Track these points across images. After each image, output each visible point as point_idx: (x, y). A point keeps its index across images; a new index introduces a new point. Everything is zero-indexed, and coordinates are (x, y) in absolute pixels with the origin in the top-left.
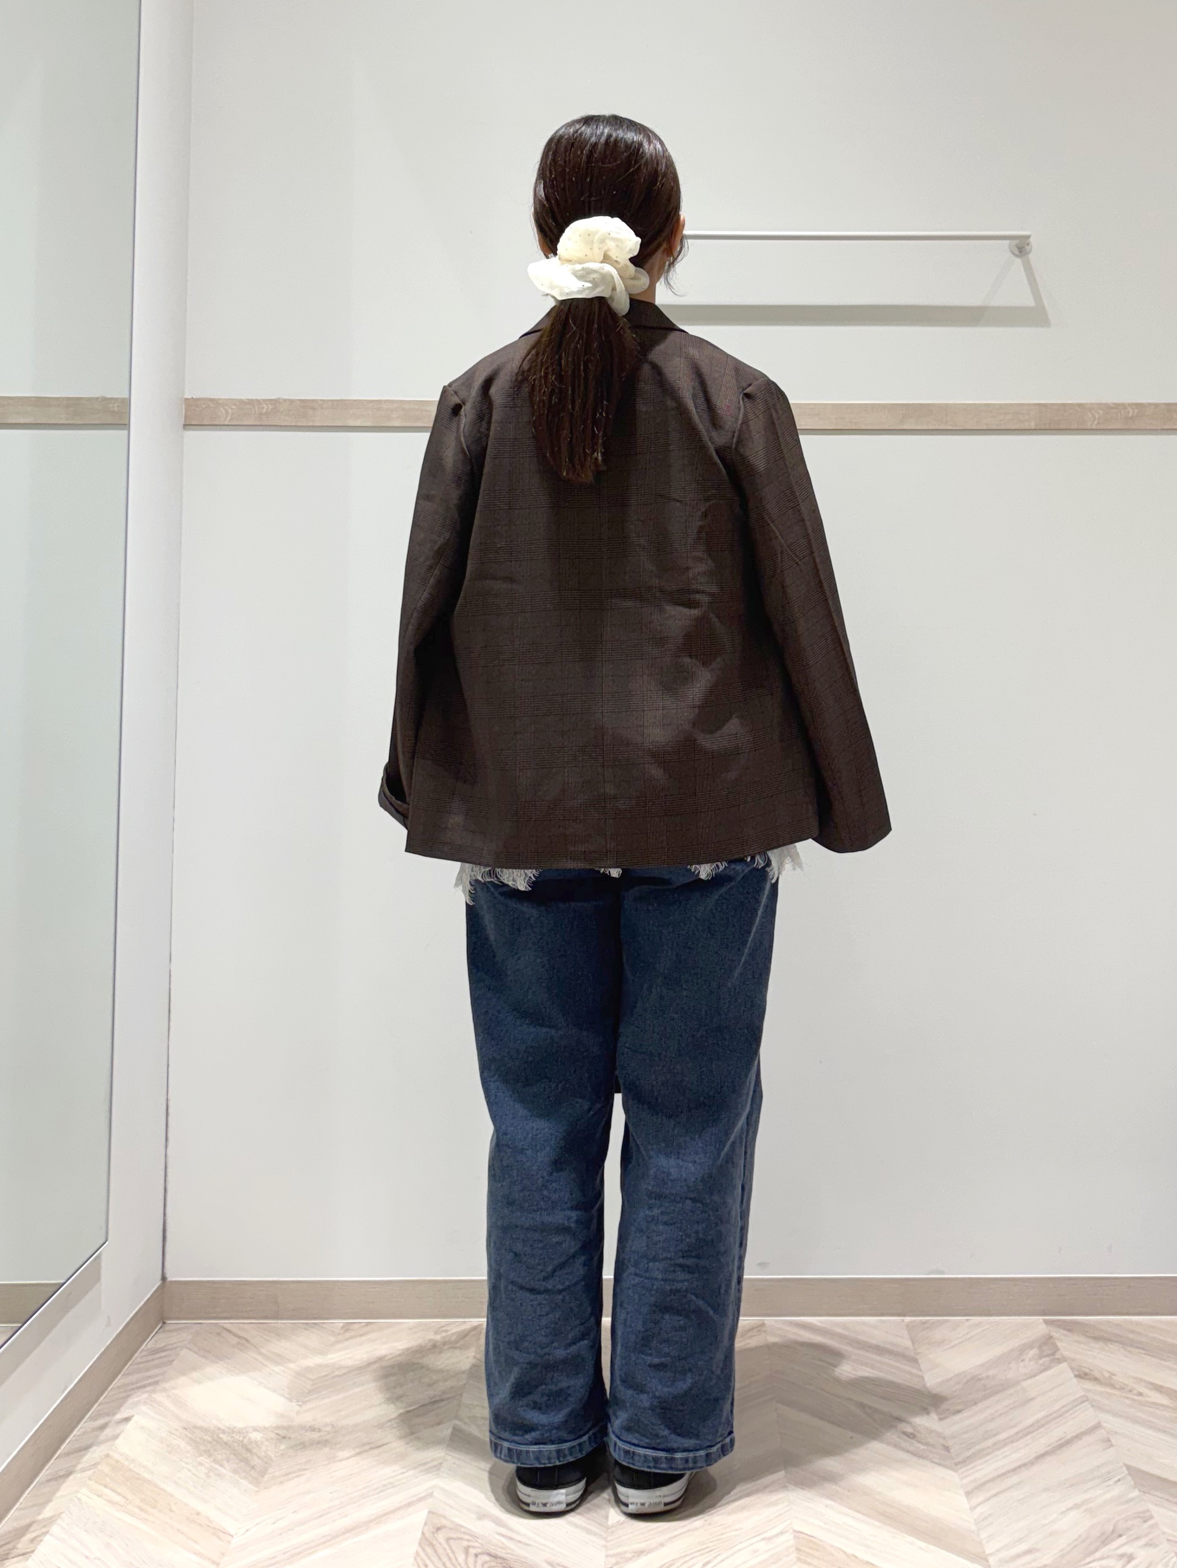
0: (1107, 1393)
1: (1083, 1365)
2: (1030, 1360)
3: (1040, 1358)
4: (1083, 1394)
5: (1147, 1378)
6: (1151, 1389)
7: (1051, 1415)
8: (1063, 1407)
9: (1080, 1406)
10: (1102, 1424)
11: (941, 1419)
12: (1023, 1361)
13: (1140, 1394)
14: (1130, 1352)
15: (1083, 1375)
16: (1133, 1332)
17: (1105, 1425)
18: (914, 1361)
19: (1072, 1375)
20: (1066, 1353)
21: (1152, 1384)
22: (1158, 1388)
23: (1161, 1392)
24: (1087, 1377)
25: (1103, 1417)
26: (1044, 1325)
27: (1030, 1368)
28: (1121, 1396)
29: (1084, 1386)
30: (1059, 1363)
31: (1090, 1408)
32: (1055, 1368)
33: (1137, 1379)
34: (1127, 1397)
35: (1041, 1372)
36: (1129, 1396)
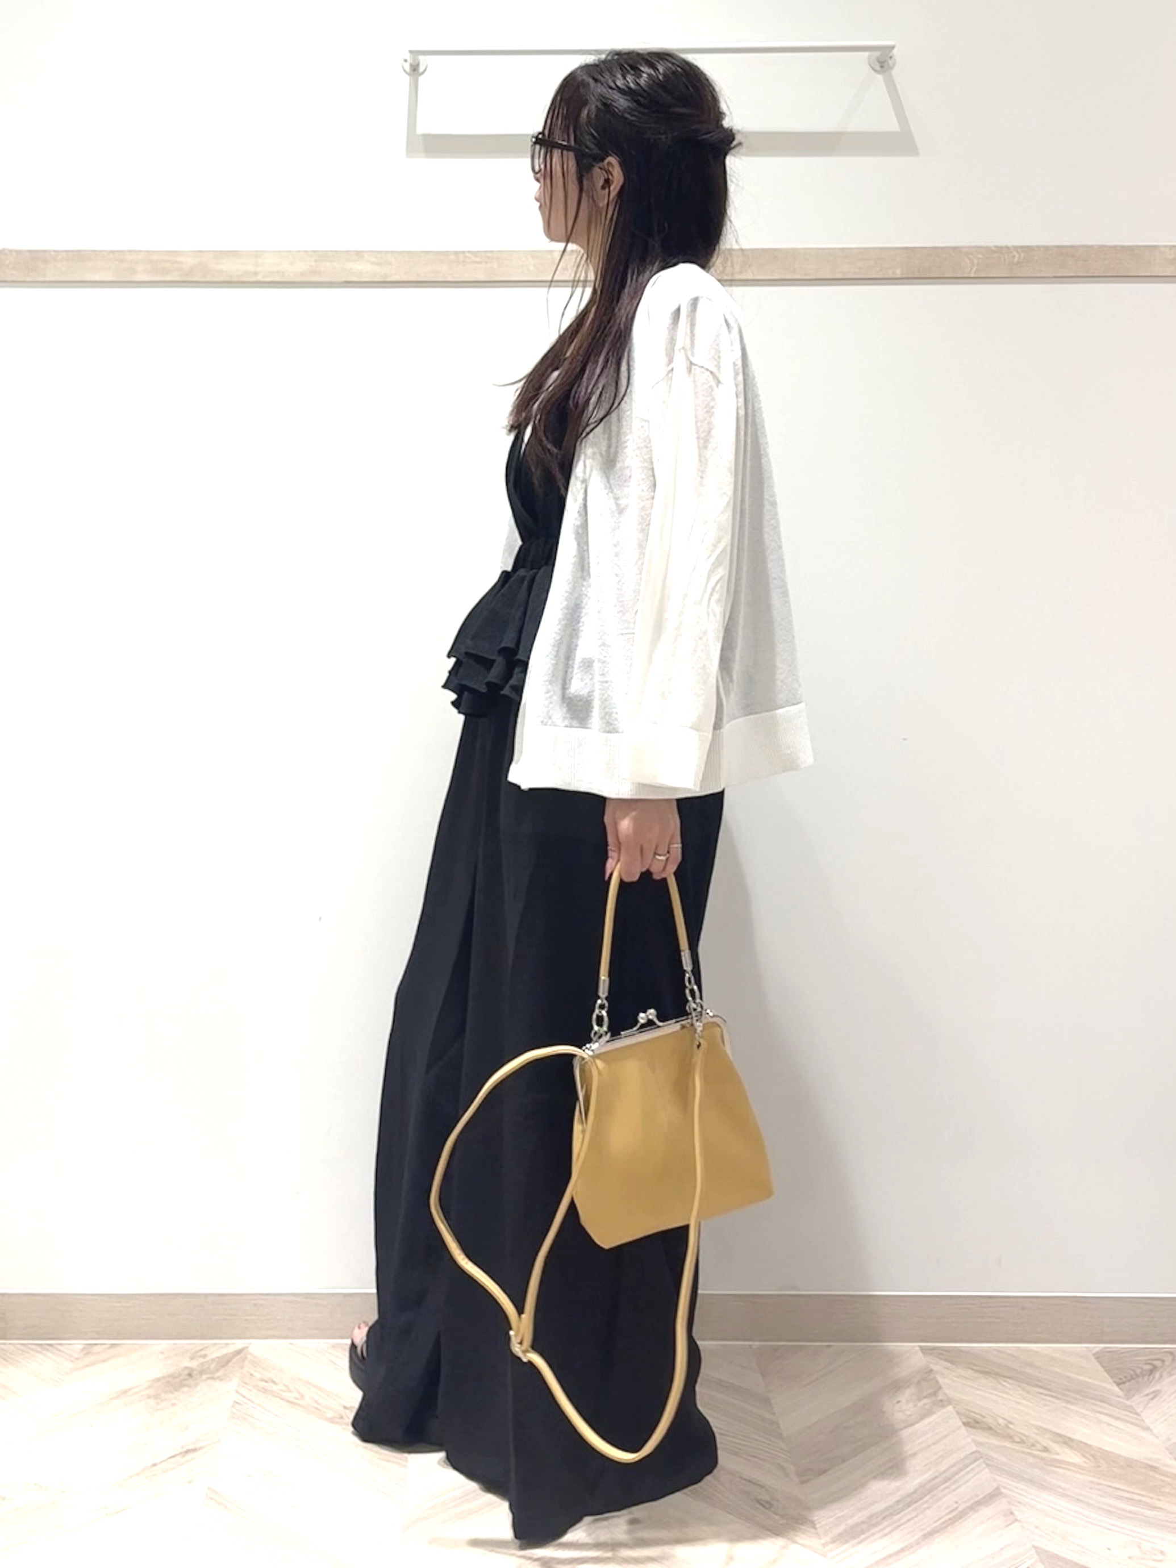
0: (1005, 1447)
1: (974, 1410)
2: (909, 1402)
3: (920, 1400)
4: (974, 1448)
5: (1054, 1430)
6: (1057, 1443)
7: (936, 1477)
8: (954, 1465)
11: (802, 1482)
12: (898, 1402)
13: (1046, 1449)
14: (1029, 1392)
15: (973, 1423)
16: (1029, 1364)
17: (1003, 1490)
18: (766, 1402)
19: (960, 1423)
20: (952, 1394)
21: (1057, 1434)
23: (1071, 1447)
24: (978, 1425)
25: (1003, 1480)
26: (921, 1355)
27: (908, 1413)
28: (1024, 1453)
29: (977, 1438)
30: (943, 1406)
31: (984, 1469)
32: (939, 1413)
33: (1038, 1428)
34: (1030, 1454)
35: (923, 1417)
36: (1033, 1452)
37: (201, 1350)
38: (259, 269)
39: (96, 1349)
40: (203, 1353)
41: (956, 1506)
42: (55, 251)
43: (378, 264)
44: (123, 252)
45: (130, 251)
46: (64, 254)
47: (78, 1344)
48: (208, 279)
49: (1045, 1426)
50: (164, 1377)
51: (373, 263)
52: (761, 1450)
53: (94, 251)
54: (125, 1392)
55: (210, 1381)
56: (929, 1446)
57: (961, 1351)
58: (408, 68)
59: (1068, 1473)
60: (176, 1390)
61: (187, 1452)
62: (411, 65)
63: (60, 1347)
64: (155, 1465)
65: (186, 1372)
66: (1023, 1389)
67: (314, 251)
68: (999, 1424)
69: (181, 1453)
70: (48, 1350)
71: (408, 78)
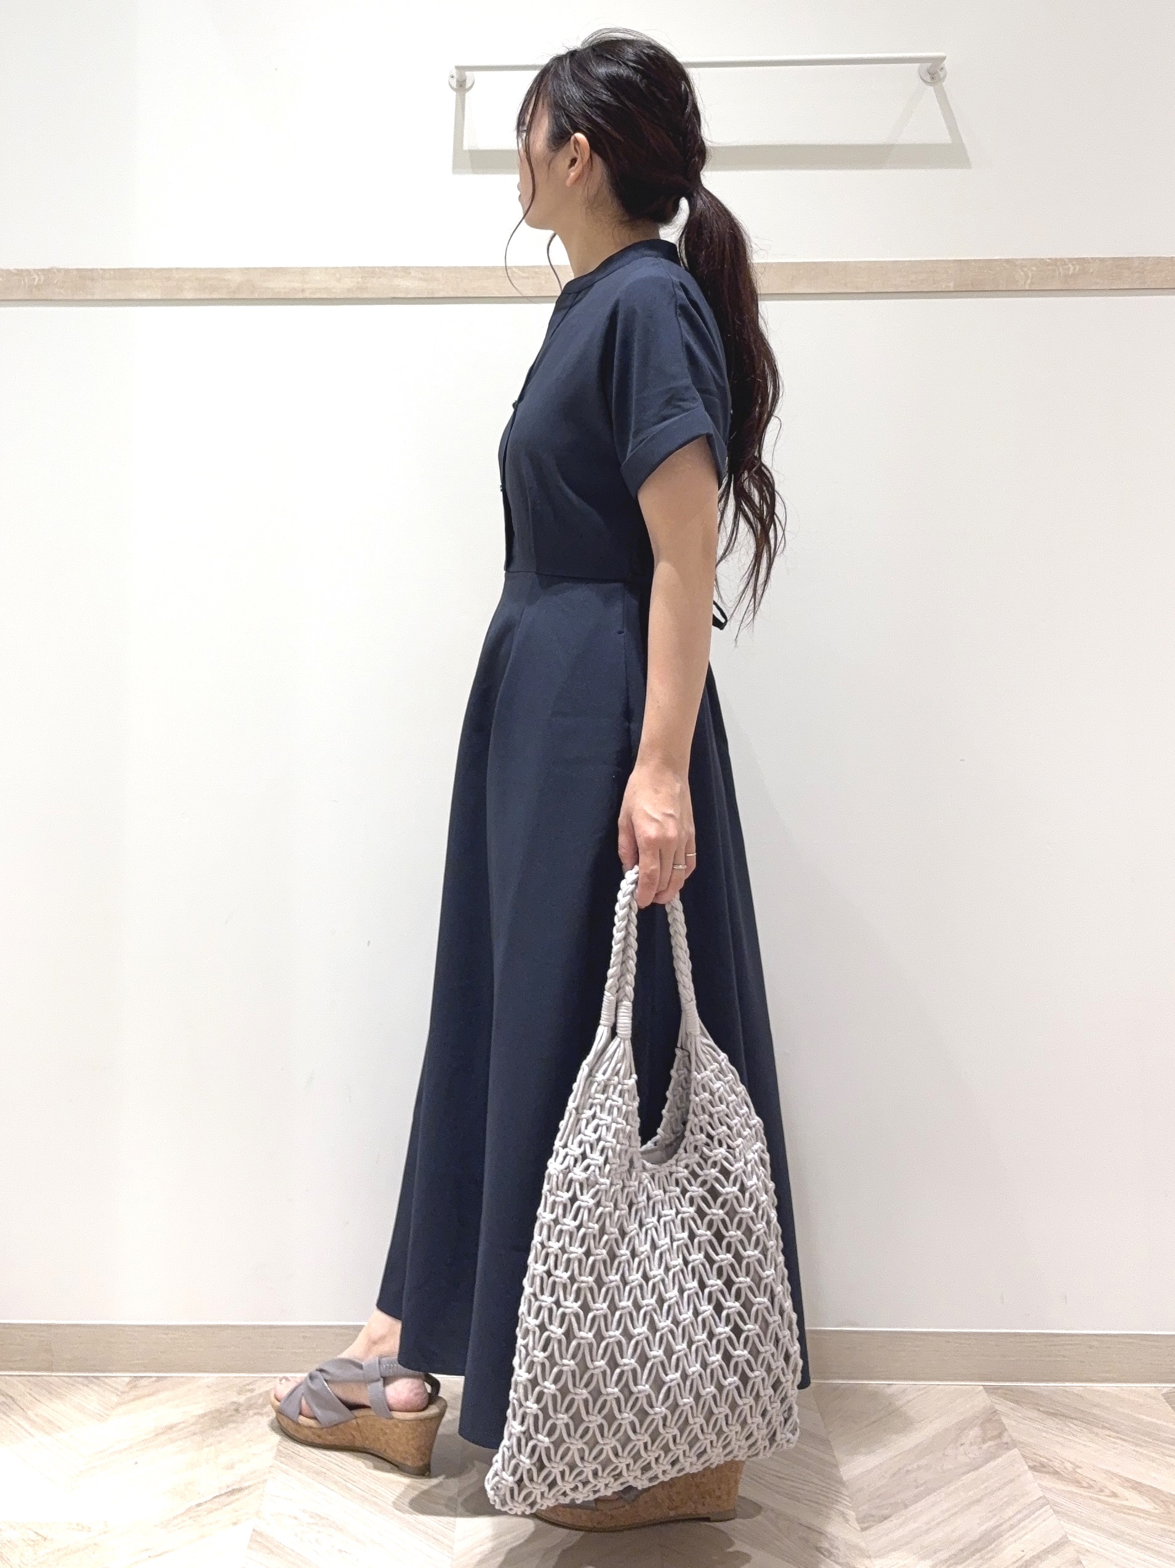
0: (1073, 1493)
1: (1040, 1453)
2: (971, 1444)
3: (984, 1441)
4: (1041, 1494)
5: (1123, 1474)
6: (1126, 1487)
7: (1001, 1525)
8: (1020, 1512)
9: (1038, 1513)
10: (1070, 1538)
11: (863, 1529)
12: (962, 1444)
13: (1114, 1495)
14: (1095, 1434)
15: (1039, 1468)
16: (1097, 1405)
17: (1074, 1539)
18: (826, 1444)
19: (1026, 1468)
20: (1014, 1435)
21: (1128, 1480)
22: (1137, 1487)
23: (1140, 1492)
24: (1045, 1470)
25: (1070, 1527)
26: (985, 1395)
27: (972, 1456)
28: (1091, 1498)
29: (1044, 1483)
30: (1008, 1449)
31: (1052, 1515)
32: (1004, 1456)
33: (1107, 1472)
34: (1099, 1500)
35: (987, 1461)
36: (1102, 1498)
37: (248, 1385)
38: (305, 286)
39: (143, 1382)
40: (250, 1387)
41: (1023, 1554)
42: (102, 269)
43: (425, 280)
44: (170, 270)
45: (177, 269)
46: (112, 273)
47: (125, 1377)
48: (256, 296)
49: (1116, 1470)
50: (211, 1412)
51: (421, 279)
52: (820, 1494)
53: (140, 269)
54: (171, 1428)
55: (255, 1417)
56: (993, 1492)
57: (1026, 1391)
58: (454, 85)
59: (1138, 1520)
60: (222, 1426)
61: (233, 1492)
62: (457, 81)
63: (106, 1380)
64: (199, 1505)
65: (233, 1407)
66: (1091, 1432)
67: (360, 267)
68: (1065, 1468)
69: (226, 1493)
70: (92, 1382)
71: (454, 93)
